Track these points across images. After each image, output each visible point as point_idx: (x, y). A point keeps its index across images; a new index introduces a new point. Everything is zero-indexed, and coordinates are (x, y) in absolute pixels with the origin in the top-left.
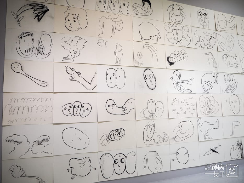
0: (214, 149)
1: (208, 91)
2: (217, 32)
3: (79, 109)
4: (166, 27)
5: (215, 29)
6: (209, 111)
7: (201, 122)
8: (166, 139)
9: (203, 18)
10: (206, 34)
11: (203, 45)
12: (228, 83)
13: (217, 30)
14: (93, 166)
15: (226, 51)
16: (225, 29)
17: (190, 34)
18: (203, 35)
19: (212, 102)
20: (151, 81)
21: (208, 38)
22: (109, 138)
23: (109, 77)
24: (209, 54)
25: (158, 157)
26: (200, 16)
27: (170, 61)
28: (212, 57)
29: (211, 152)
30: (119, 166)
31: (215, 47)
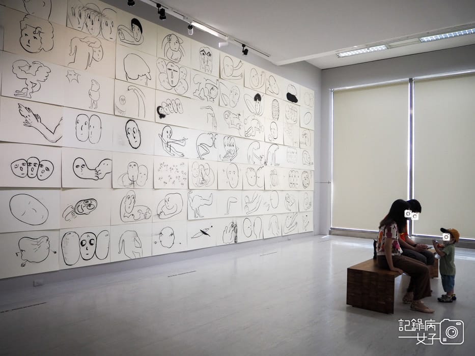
0: (205, 231)
1: (203, 157)
2: (220, 80)
3: (36, 168)
4: (158, 65)
5: (219, 77)
6: (203, 182)
7: (192, 195)
8: (148, 215)
9: (206, 59)
10: (208, 82)
11: (202, 95)
12: (228, 148)
13: (222, 77)
14: (53, 248)
15: (228, 106)
16: (231, 77)
17: (188, 79)
18: (204, 82)
19: (207, 171)
20: (135, 138)
21: (210, 87)
22: (76, 211)
23: (79, 126)
24: (209, 108)
25: (137, 238)
26: (203, 56)
27: (161, 113)
28: (211, 112)
29: (201, 233)
30: (87, 249)
31: (216, 100)
